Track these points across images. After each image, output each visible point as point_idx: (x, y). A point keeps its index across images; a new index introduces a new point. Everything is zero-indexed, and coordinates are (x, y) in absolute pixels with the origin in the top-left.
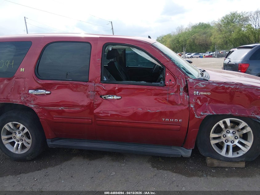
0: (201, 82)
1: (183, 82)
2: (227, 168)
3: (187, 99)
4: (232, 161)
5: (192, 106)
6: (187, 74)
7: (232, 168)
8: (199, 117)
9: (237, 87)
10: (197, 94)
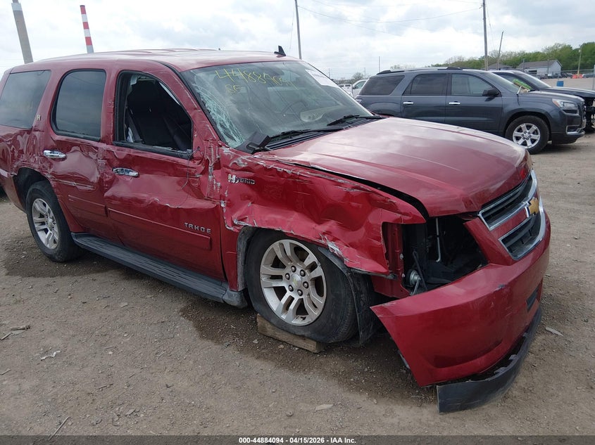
0: (242, 157)
1: (213, 153)
2: (283, 342)
3: (216, 188)
4: (290, 333)
5: (223, 205)
6: (225, 136)
7: (294, 346)
8: (232, 229)
9: (298, 173)
10: (234, 182)
